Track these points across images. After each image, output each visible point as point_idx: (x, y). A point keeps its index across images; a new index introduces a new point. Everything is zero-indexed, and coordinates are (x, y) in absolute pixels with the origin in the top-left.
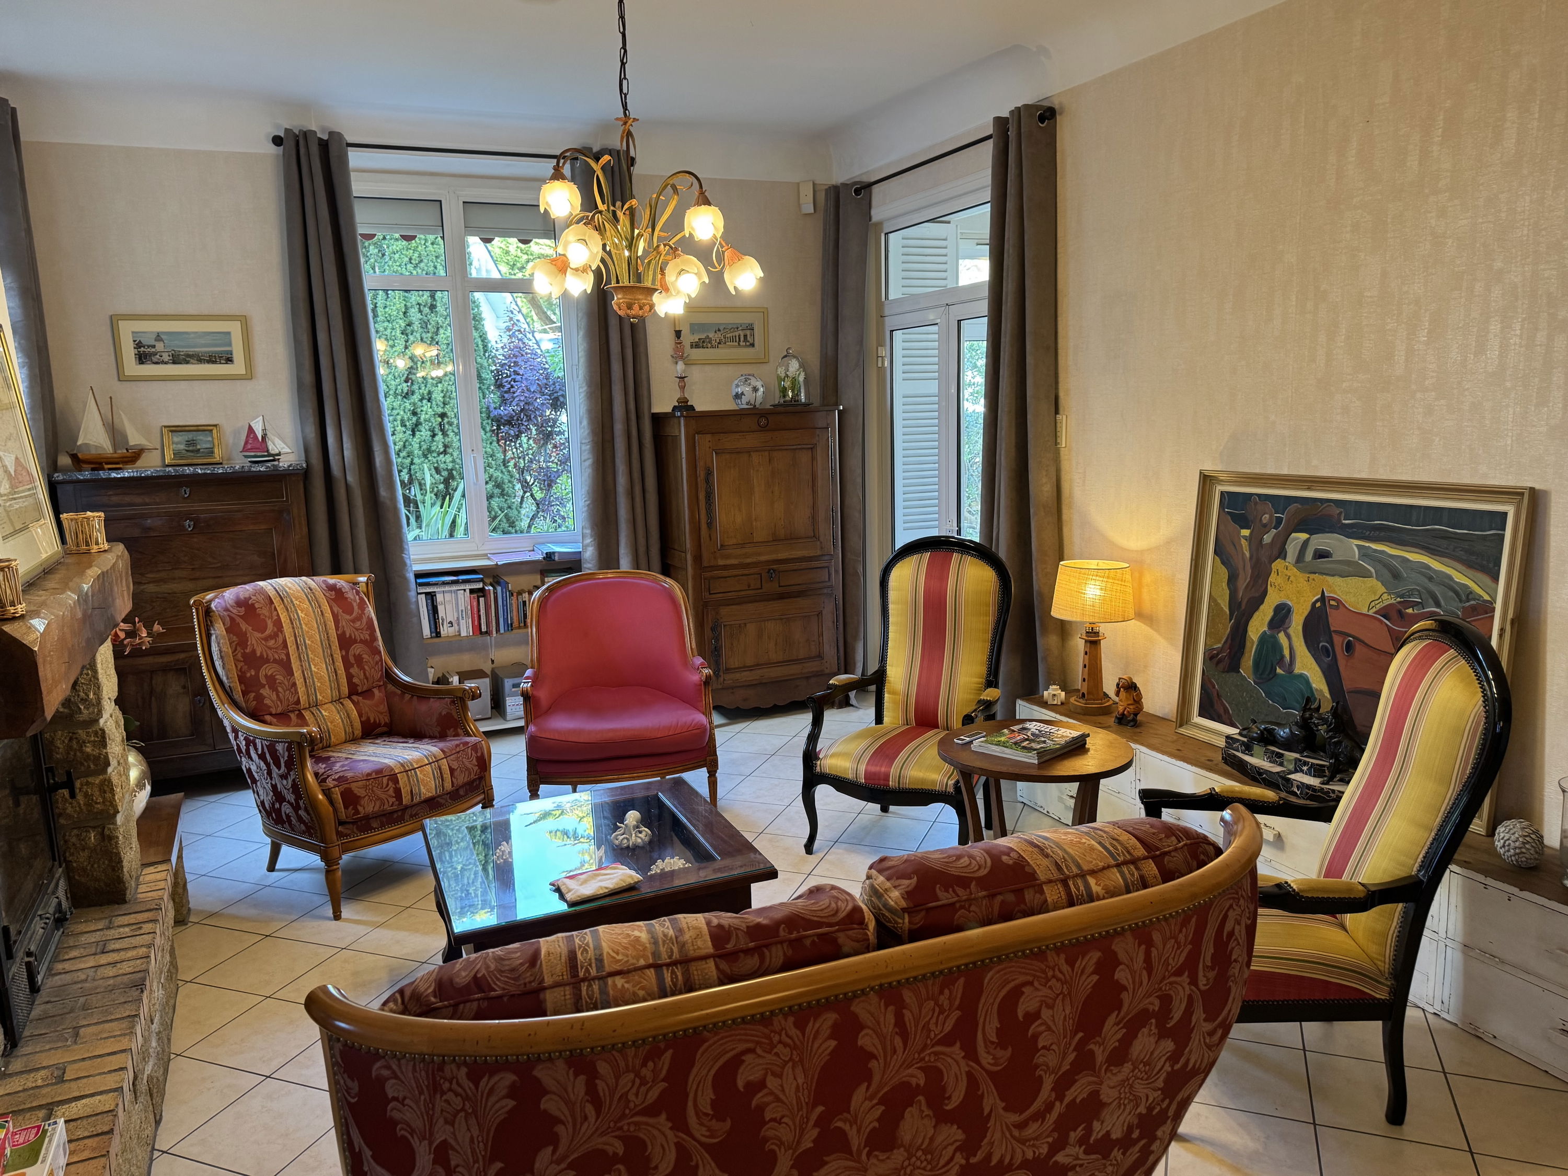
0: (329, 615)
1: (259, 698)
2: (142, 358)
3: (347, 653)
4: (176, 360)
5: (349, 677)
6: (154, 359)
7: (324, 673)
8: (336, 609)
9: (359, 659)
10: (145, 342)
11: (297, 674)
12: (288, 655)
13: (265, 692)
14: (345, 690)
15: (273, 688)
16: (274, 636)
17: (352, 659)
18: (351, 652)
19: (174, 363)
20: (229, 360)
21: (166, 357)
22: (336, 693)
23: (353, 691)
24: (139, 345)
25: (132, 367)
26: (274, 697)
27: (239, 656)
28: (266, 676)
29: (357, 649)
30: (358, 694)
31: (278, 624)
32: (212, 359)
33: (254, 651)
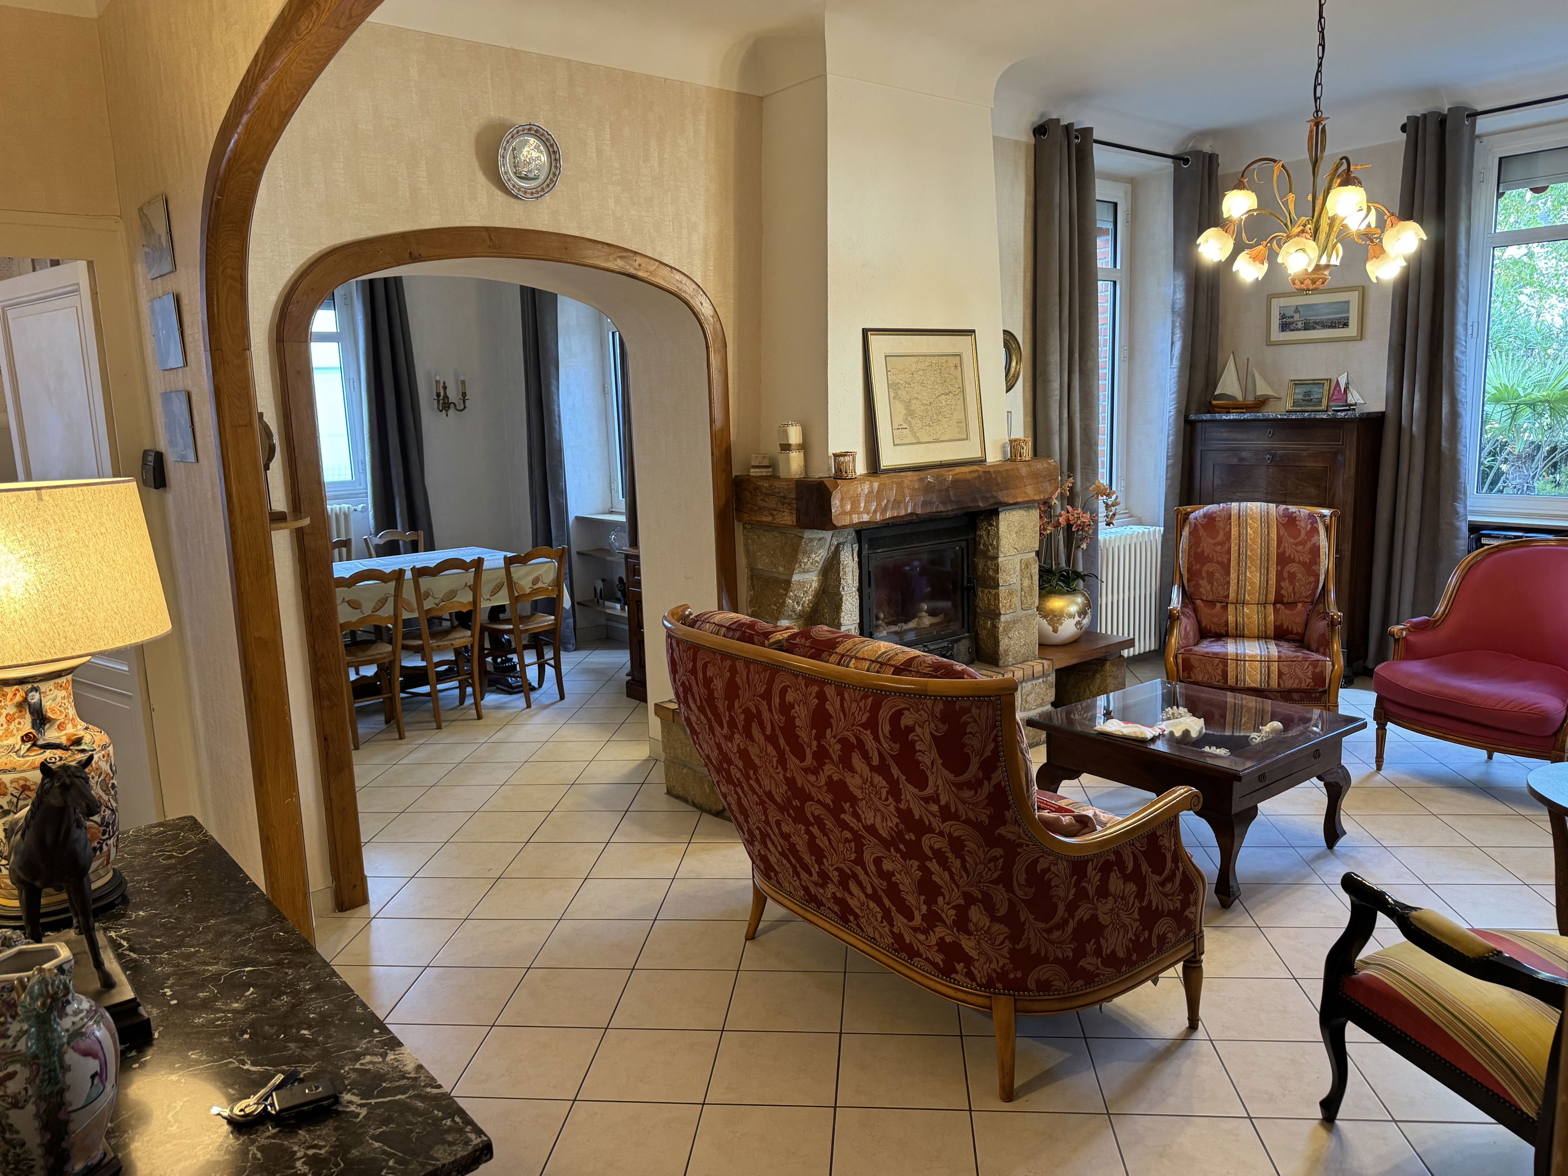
0: (1274, 535)
1: (1197, 586)
2: (1284, 327)
3: (1283, 569)
5: (1279, 588)
6: (1292, 327)
7: (1257, 581)
8: (1282, 532)
9: (1292, 576)
10: (1287, 315)
11: (1233, 575)
12: (1229, 560)
13: (1203, 583)
14: (1272, 597)
15: (1210, 582)
16: (1222, 543)
17: (1286, 575)
18: (1287, 569)
19: (1305, 329)
20: (1346, 325)
21: (1300, 325)
22: (1263, 598)
23: (1279, 600)
24: (1283, 316)
25: (1277, 335)
26: (1209, 588)
27: (1192, 554)
28: (1207, 572)
29: (1293, 568)
30: (1282, 603)
31: (1228, 535)
32: (1332, 325)
33: (1203, 552)
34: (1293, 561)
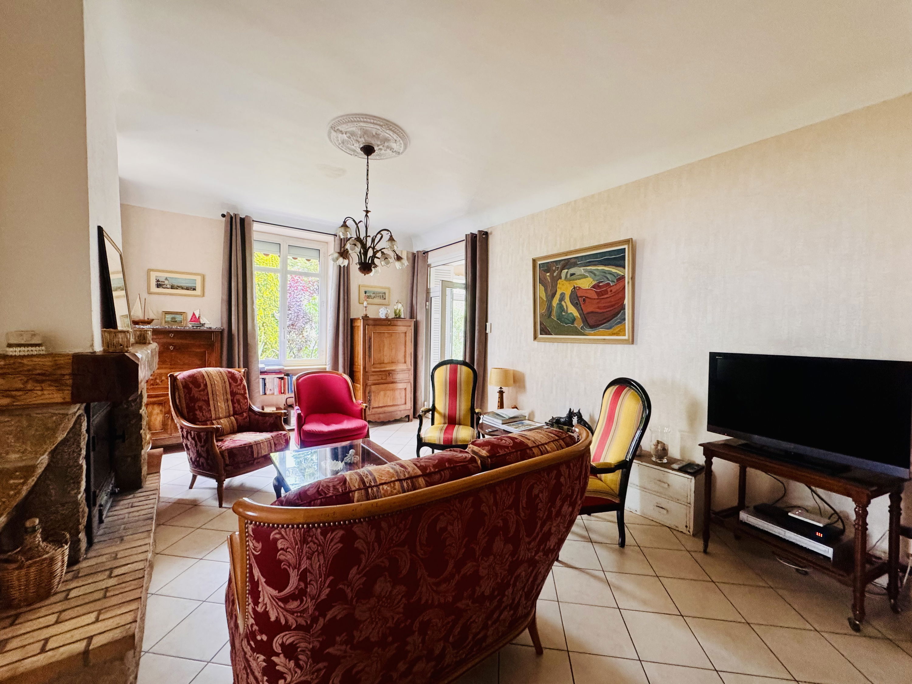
0: (227, 383)
1: (195, 415)
2: (158, 286)
3: (233, 398)
4: (172, 287)
5: (234, 408)
6: (164, 286)
7: (223, 406)
8: (231, 381)
9: (238, 401)
10: (160, 280)
11: (212, 406)
12: (208, 398)
13: (198, 412)
14: (232, 413)
15: (201, 411)
16: (204, 390)
17: (235, 401)
18: (235, 398)
19: (172, 288)
20: (194, 289)
21: (168, 286)
22: (228, 414)
23: (235, 413)
24: (158, 281)
25: (154, 289)
26: (201, 414)
27: (187, 398)
28: (198, 406)
29: (238, 397)
30: (237, 415)
31: (206, 385)
32: (187, 289)
33: (194, 396)
34: (238, 394)
